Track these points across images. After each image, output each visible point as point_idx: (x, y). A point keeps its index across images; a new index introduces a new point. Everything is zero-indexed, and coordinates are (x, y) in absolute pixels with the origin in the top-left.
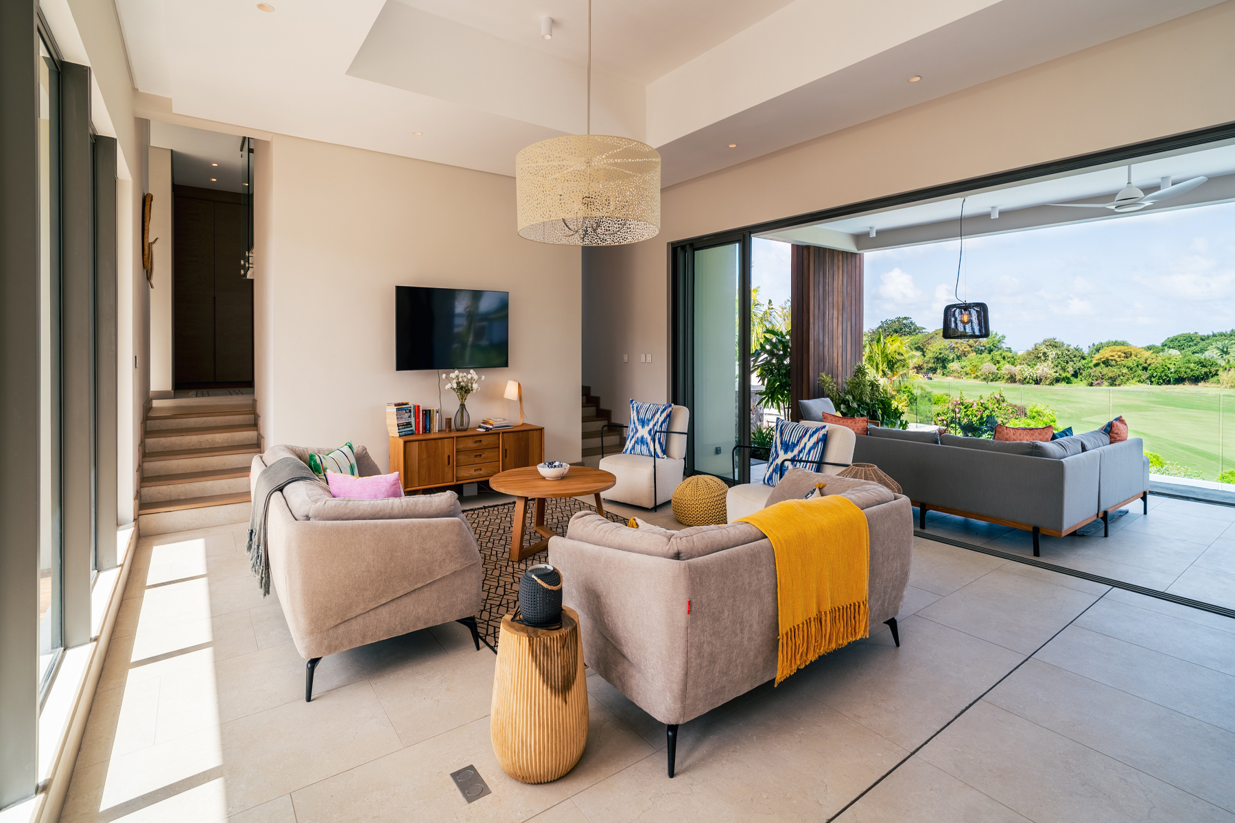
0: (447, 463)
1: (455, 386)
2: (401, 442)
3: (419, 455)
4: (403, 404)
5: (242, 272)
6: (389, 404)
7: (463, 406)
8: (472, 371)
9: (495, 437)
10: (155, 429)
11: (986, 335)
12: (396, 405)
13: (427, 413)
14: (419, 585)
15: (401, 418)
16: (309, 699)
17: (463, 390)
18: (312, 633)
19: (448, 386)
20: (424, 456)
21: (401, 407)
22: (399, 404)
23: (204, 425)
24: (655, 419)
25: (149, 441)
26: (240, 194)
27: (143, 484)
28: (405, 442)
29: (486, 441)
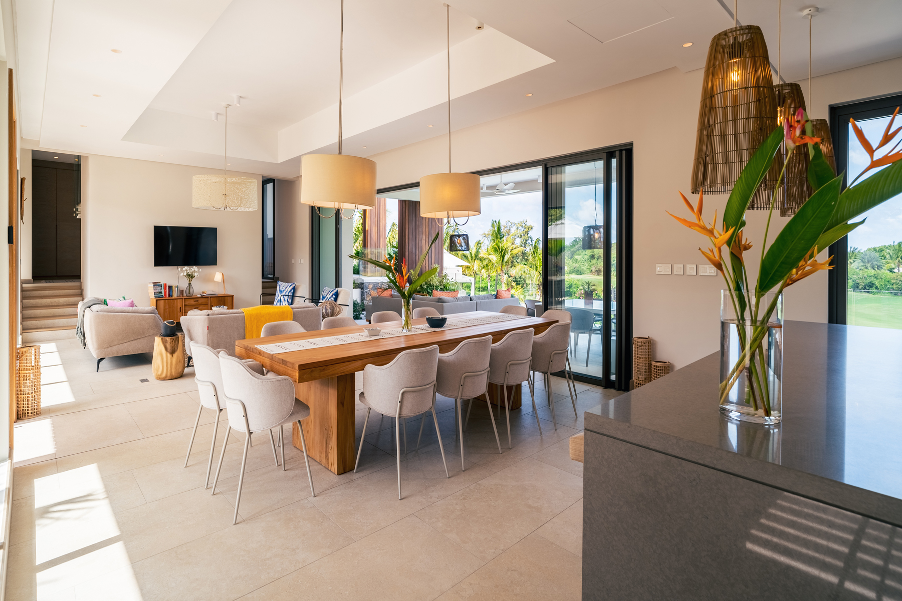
0: (179, 311)
1: (185, 274)
2: (155, 300)
3: (164, 307)
4: (157, 283)
5: (74, 215)
6: (150, 283)
7: (190, 284)
8: (194, 267)
9: (207, 299)
10: (27, 296)
11: (468, 250)
12: (153, 283)
13: (171, 288)
14: (139, 337)
15: (156, 289)
16: (98, 371)
17: (190, 276)
18: (98, 349)
19: (182, 274)
20: (167, 307)
21: (156, 284)
22: (155, 283)
23: (53, 295)
24: (286, 290)
25: (25, 301)
26: (73, 164)
27: (24, 320)
28: (157, 300)
29: (201, 301)
